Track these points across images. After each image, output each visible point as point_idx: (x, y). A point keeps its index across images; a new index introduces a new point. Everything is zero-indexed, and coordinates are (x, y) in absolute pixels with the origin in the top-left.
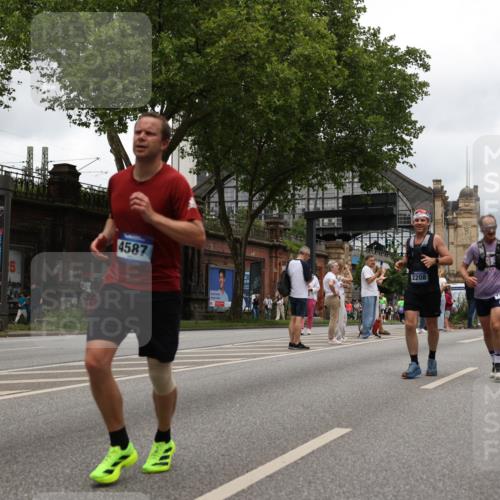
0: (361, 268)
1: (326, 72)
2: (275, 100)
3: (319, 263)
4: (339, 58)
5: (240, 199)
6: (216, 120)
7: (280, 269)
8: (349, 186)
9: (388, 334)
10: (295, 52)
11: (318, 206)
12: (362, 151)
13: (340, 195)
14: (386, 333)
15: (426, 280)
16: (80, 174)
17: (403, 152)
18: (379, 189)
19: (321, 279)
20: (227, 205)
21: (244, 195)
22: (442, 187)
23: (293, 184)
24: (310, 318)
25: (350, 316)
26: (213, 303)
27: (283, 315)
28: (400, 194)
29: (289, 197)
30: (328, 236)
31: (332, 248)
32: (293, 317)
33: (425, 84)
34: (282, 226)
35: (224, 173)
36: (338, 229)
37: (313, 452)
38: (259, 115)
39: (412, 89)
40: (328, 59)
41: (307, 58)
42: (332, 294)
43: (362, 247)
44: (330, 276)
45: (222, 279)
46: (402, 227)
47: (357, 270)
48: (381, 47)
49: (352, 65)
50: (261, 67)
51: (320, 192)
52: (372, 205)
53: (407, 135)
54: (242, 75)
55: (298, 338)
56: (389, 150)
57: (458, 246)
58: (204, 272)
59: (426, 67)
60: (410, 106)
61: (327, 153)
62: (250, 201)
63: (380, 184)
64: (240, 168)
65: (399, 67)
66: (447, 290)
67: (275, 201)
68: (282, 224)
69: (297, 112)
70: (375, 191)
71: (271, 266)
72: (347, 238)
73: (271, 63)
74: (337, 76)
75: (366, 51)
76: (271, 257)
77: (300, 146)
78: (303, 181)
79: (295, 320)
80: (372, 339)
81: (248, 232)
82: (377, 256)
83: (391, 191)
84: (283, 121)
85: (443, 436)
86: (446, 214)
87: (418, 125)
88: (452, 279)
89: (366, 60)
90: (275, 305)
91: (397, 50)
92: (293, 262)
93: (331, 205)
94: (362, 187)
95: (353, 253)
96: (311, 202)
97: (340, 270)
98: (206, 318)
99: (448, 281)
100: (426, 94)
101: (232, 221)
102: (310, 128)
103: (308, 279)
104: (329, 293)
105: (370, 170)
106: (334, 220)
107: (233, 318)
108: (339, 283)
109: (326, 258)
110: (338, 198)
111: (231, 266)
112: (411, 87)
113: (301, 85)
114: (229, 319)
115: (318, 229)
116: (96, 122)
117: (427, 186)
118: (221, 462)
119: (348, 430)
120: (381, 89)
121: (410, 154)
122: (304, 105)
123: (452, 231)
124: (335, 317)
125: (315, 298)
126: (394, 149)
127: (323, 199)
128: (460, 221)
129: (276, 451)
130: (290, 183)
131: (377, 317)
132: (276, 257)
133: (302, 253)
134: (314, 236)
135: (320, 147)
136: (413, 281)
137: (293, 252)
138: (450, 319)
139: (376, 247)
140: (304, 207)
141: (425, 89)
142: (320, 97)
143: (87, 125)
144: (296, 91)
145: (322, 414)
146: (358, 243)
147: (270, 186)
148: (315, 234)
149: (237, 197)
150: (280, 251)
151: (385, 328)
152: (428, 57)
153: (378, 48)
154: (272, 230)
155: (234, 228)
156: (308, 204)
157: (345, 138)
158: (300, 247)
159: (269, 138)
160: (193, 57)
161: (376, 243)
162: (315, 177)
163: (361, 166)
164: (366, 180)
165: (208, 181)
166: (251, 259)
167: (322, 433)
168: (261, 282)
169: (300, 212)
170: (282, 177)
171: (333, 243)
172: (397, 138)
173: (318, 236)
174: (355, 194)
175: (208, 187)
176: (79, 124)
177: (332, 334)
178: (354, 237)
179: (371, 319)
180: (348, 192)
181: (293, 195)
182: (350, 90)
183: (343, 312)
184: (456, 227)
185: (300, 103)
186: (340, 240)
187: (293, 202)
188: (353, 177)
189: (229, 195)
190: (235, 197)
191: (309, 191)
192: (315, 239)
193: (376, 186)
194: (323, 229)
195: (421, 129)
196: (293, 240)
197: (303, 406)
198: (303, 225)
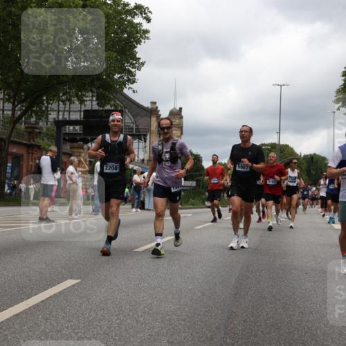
3: (64, 159)
7: (35, 162)
8: (89, 102)
11: (66, 116)
13: (82, 109)
15: (117, 171)
17: (129, 80)
18: (111, 107)
22: (157, 107)
23: (47, 99)
28: (126, 110)
29: (44, 109)
30: (72, 139)
31: (75, 148)
33: (147, 32)
34: (37, 130)
36: (80, 134)
39: (138, 36)
52: (105, 118)
53: (132, 68)
56: (119, 78)
63: (112, 102)
67: (33, 111)
68: (37, 128)
70: (108, 107)
72: (86, 142)
76: (28, 153)
78: (55, 97)
81: (11, 134)
83: (120, 108)
87: (141, 61)
91: (128, 5)
92: (44, 158)
93: (75, 116)
94: (98, 104)
96: (61, 113)
100: (148, 38)
105: (104, 92)
106: (77, 128)
109: (70, 155)
112: (137, 33)
115: (64, 134)
117: (146, 106)
119: (78, 281)
120: (115, 32)
121: (134, 82)
126: (122, 78)
127: (69, 111)
130: (45, 98)
132: (33, 154)
133: (51, 151)
134: (62, 139)
136: (106, 171)
137: (45, 150)
140: (55, 117)
145: (60, 269)
147: (28, 100)
148: (62, 137)
150: (36, 149)
153: (114, 2)
154: (30, 133)
156: (58, 115)
158: (50, 146)
162: (64, 94)
163: (98, 88)
164: (101, 99)
167: (59, 283)
168: (20, 172)
169: (52, 120)
170: (38, 93)
171: (76, 144)
172: (125, 69)
173: (64, 139)
174: (94, 109)
178: (92, 141)
180: (88, 107)
181: (47, 108)
186: (81, 143)
187: (45, 113)
188: (92, 97)
190: (2, 107)
191: (59, 104)
192: (62, 141)
193: (108, 104)
194: (69, 134)
195: (143, 64)
196: (46, 141)
197: (46, 263)
198: (53, 130)
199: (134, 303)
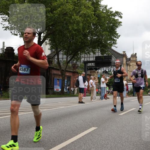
0: (101, 78)
1: (90, 19)
2: (75, 27)
3: (88, 77)
4: (94, 14)
5: (64, 57)
6: (57, 33)
7: (76, 79)
8: (97, 53)
9: (109, 98)
10: (81, 13)
11: (88, 59)
12: (101, 43)
13: (95, 56)
14: (108, 98)
15: (119, 81)
16: (14, 50)
17: (114, 43)
18: (106, 54)
19: (88, 82)
20: (60, 59)
21: (65, 56)
22: (126, 54)
23: (80, 53)
24: (85, 94)
25: (97, 93)
26: (55, 89)
27: (77, 93)
28: (113, 56)
29: (79, 57)
30: (91, 69)
31: (92, 72)
32: (80, 94)
33: (121, 22)
34: (77, 66)
35: (59, 50)
36: (94, 66)
37: (86, 135)
38: (70, 32)
39: (117, 24)
40: (91, 15)
41: (85, 14)
42: (92, 86)
43: (101, 72)
44: (91, 81)
45: (58, 82)
46: (113, 66)
47: (99, 79)
48: (108, 11)
49: (98, 16)
50: (71, 17)
51: (88, 55)
52: (104, 59)
53: (115, 38)
54: (65, 20)
55: (81, 100)
57: (130, 71)
58: (53, 80)
59: (121, 17)
60: (116, 29)
61: (90, 43)
62: (67, 58)
63: (107, 53)
64: (64, 48)
65: (113, 17)
66: (127, 85)
67: (75, 58)
69: (81, 31)
70: (105, 55)
71: (73, 78)
72: (96, 69)
73: (73, 16)
74: (94, 20)
75: (103, 12)
76: (73, 75)
77: (82, 41)
78: (83, 52)
79: (80, 95)
80: (104, 100)
81: (66, 68)
82: (106, 75)
83: (110, 55)
84: (77, 33)
85: (125, 129)
86: (127, 62)
87: (118, 35)
88: (128, 82)
89: (103, 15)
90: (74, 90)
91: (112, 12)
92: (80, 77)
93: (92, 59)
94: (101, 54)
95: (98, 74)
96: (86, 58)
97: (94, 79)
98: (53, 94)
99: (127, 82)
100: (121, 25)
101: (61, 64)
102: (85, 36)
103: (84, 82)
104: (91, 86)
105: (104, 48)
106: (93, 64)
107: (61, 94)
108: (94, 83)
109: (90, 75)
110: (94, 57)
111: (61, 78)
112: (117, 23)
113: (83, 23)
114: (60, 94)
115: (87, 67)
116: (20, 34)
118: (57, 138)
119: (96, 128)
120: (107, 24)
121: (116, 44)
122: (84, 29)
123: (128, 67)
124: (93, 93)
125: (87, 88)
126: (111, 42)
127: (89, 57)
128: (131, 64)
129: (74, 135)
130: (79, 52)
131: (105, 93)
132: (75, 75)
133: (83, 74)
134: (87, 69)
135: (88, 41)
136: (115, 81)
137: (80, 74)
138: (128, 94)
139: (105, 72)
140: (83, 60)
141: (121, 24)
142: (89, 26)
143: (17, 35)
144: (81, 24)
145: (88, 123)
146: (100, 71)
147: (73, 54)
149: (63, 57)
150: (76, 73)
151: (108, 96)
152: (122, 14)
153: (107, 11)
154: (74, 67)
155: (62, 66)
157: (96, 39)
159: (73, 39)
160: (50, 14)
161: (105, 71)
162: (87, 51)
163: (101, 47)
164: (103, 52)
165: (54, 52)
166: (67, 76)
167: (88, 129)
168: (70, 83)
169: (82, 61)
170: (77, 51)
171: (92, 71)
172: (112, 39)
173: (88, 69)
174: (99, 56)
175: (54, 54)
176: (14, 35)
177: (92, 99)
178: (99, 69)
179: (104, 94)
180: (97, 55)
181: (80, 56)
182: (98, 24)
183: (95, 92)
184: (130, 66)
185: (83, 28)
186: (94, 70)
187: (80, 58)
188: (99, 51)
189: (60, 56)
190: (62, 57)
191: (85, 55)
192: (87, 70)
193: (105, 53)
194: (89, 67)
195: (119, 36)
196: (80, 70)
197: (83, 121)
198: (83, 65)
199: (120, 137)
